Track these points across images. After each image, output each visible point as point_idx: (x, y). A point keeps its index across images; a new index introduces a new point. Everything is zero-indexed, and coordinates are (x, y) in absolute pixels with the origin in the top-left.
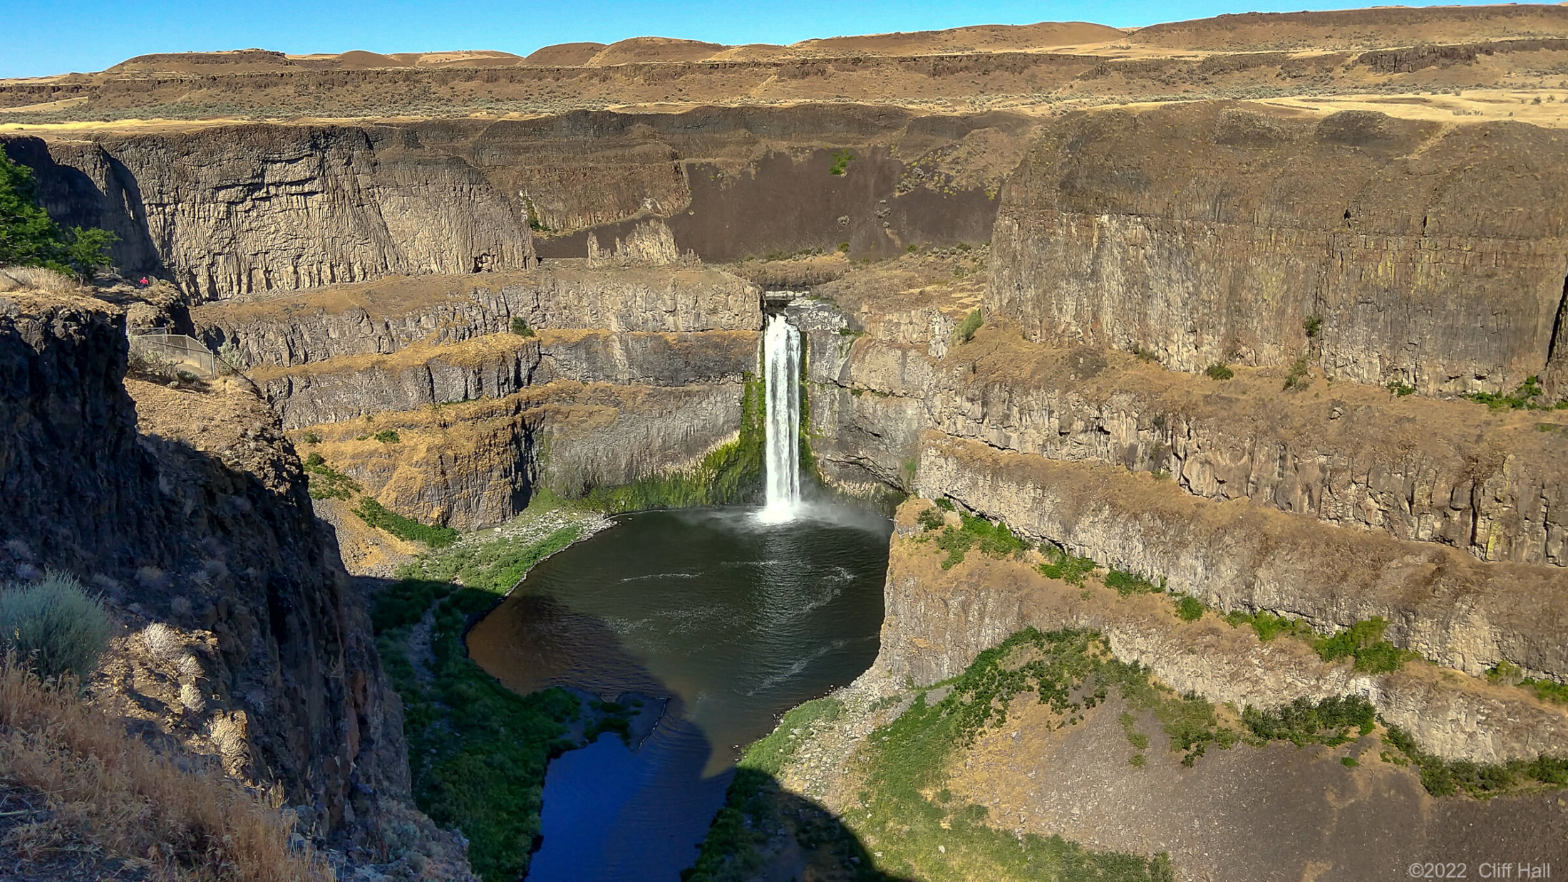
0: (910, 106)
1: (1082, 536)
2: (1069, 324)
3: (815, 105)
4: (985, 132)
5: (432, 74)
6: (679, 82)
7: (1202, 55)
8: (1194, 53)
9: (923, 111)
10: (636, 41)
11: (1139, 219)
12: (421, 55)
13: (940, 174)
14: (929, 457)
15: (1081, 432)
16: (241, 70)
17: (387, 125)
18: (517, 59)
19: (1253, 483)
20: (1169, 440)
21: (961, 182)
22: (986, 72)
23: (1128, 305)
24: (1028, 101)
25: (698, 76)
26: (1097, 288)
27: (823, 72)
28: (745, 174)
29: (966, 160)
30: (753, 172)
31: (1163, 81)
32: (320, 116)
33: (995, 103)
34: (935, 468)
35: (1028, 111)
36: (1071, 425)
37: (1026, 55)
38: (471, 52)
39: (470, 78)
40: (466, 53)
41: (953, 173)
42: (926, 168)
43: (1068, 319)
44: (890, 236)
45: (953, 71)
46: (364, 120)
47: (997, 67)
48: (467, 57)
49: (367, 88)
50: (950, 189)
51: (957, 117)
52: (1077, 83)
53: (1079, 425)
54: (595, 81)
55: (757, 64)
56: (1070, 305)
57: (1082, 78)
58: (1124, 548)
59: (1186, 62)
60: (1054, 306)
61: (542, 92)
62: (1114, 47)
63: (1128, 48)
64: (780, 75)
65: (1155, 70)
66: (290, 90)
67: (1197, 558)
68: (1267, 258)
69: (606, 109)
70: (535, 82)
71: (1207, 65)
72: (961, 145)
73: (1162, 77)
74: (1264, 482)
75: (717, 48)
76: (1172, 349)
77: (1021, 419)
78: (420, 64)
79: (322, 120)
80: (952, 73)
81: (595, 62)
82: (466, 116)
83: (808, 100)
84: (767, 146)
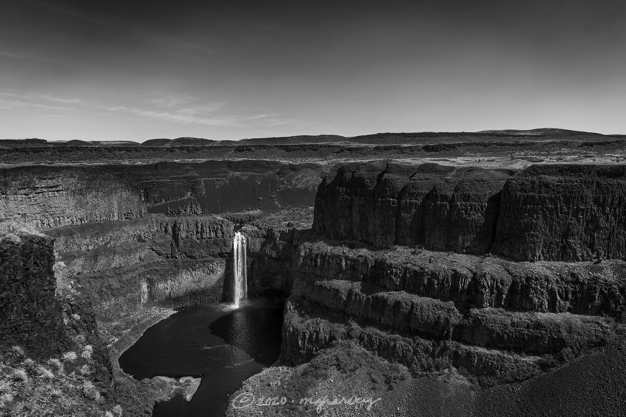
0: (281, 161)
2: (342, 233)
3: (248, 160)
4: (307, 170)
5: (106, 148)
6: (200, 153)
7: (374, 146)
8: (372, 145)
9: (286, 162)
10: (183, 138)
12: (101, 142)
13: (293, 183)
14: (296, 281)
15: (349, 270)
16: (30, 146)
18: (138, 144)
19: (407, 285)
20: (378, 271)
21: (299, 186)
22: (305, 151)
24: (321, 159)
25: (206, 150)
27: (249, 150)
28: (225, 184)
29: (301, 179)
30: (228, 183)
31: (362, 154)
33: (310, 161)
34: (299, 285)
35: (321, 163)
37: (318, 145)
38: (120, 141)
39: (120, 150)
40: (118, 141)
41: (297, 183)
42: (288, 181)
43: (342, 231)
44: (277, 204)
45: (295, 150)
47: (308, 149)
48: (119, 143)
50: (296, 188)
51: (297, 165)
52: (335, 154)
54: (168, 152)
55: (227, 147)
56: (342, 227)
59: (369, 148)
60: (337, 227)
61: (149, 155)
62: (345, 143)
63: (350, 143)
64: (235, 151)
65: (359, 150)
69: (174, 161)
70: (146, 152)
71: (376, 148)
72: (299, 174)
74: (410, 284)
75: (212, 141)
76: (377, 240)
77: (328, 266)
78: (101, 145)
81: (168, 146)
82: (121, 163)
83: (246, 159)
84: (232, 174)
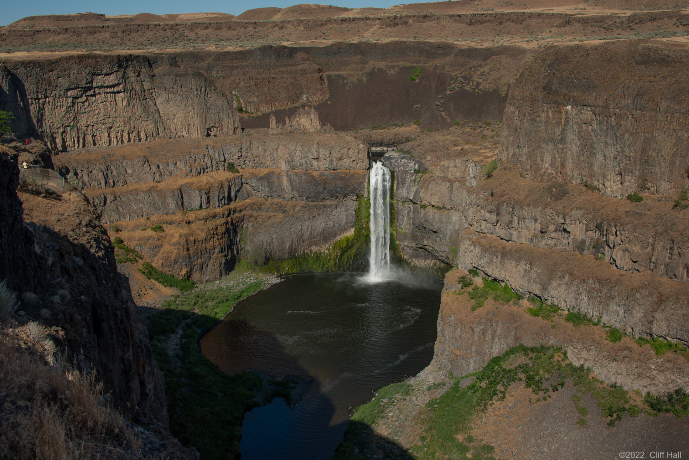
0: (456, 43)
1: (552, 292)
2: (547, 169)
3: (401, 42)
4: (499, 58)
5: (185, 26)
6: (324, 29)
7: (629, 13)
8: (624, 11)
9: (463, 45)
10: (300, 6)
11: (589, 108)
12: (179, 15)
13: (473, 81)
14: (465, 245)
15: (554, 232)
16: (82, 24)
17: (160, 54)
18: (233, 17)
19: (653, 263)
20: (605, 237)
21: (485, 86)
22: (501, 23)
23: (582, 158)
24: (525, 40)
25: (334, 26)
26: (564, 149)
27: (406, 23)
28: (360, 81)
29: (489, 73)
30: (365, 79)
31: (605, 28)
32: (123, 49)
33: (506, 41)
34: (468, 252)
35: (525, 45)
36: (547, 227)
37: (524, 13)
38: (207, 13)
39: (206, 28)
40: (204, 14)
41: (481, 81)
42: (465, 78)
43: (547, 166)
44: (444, 116)
45: (482, 23)
46: (147, 52)
47: (507, 20)
48: (205, 16)
49: (149, 33)
50: (479, 90)
51: (484, 49)
52: (554, 30)
53: (552, 228)
54: (276, 29)
55: (368, 19)
56: (548, 158)
57: (557, 26)
58: (577, 299)
59: (619, 17)
60: (539, 158)
61: (246, 35)
62: (576, 9)
63: (585, 9)
64: (381, 25)
65: (600, 22)
66: (108, 35)
67: (619, 306)
68: (665, 131)
69: (282, 44)
70: (242, 30)
71: (631, 19)
72: (485, 65)
73: (605, 26)
74: (660, 262)
75: (346, 10)
76: (607, 184)
77: (519, 223)
78: (179, 20)
79: (124, 51)
80: (481, 24)
81: (277, 18)
82: (204, 49)
83: (397, 39)
84: (373, 65)
